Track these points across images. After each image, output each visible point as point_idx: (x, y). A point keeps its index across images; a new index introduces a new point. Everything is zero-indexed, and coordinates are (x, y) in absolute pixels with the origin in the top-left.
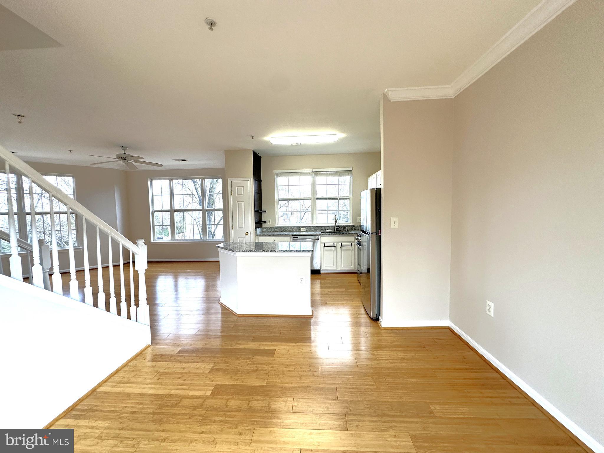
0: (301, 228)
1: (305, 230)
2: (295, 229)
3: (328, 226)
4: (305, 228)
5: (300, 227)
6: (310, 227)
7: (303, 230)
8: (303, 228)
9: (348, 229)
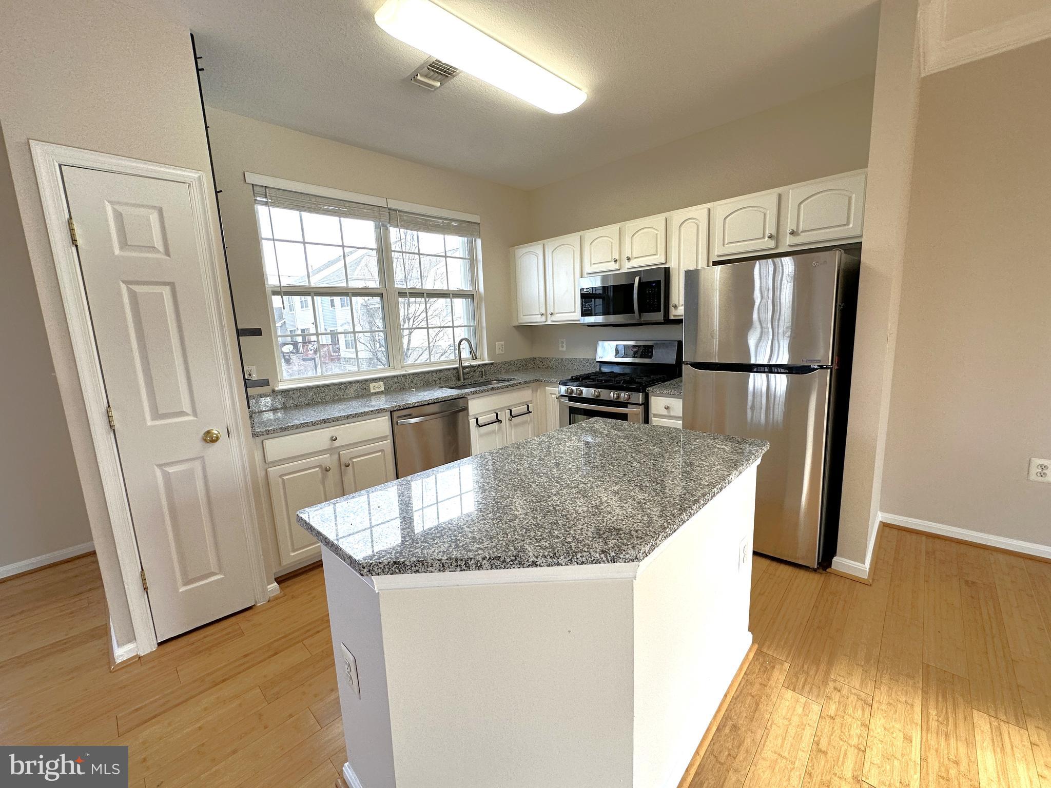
0: (372, 385)
1: (383, 389)
2: (351, 391)
3: (441, 371)
4: (382, 383)
5: (367, 380)
6: (396, 380)
7: (377, 390)
8: (376, 384)
9: (484, 374)
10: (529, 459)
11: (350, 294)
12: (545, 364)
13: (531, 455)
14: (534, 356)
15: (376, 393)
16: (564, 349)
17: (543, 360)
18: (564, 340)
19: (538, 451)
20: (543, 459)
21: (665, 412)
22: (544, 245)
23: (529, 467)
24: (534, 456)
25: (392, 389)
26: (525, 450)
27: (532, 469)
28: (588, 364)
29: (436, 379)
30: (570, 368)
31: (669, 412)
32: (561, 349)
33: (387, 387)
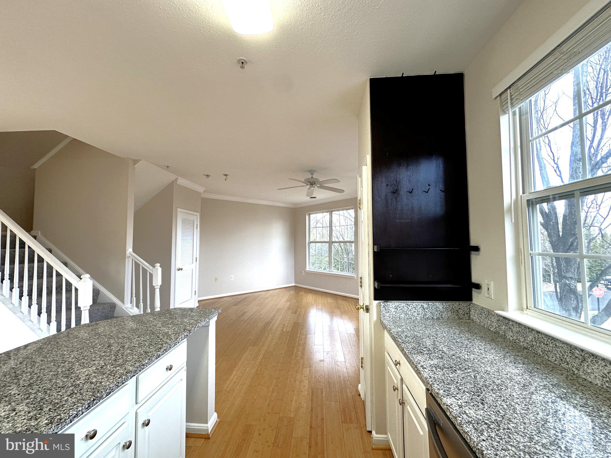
10: (133, 345)
13: (132, 349)
19: (125, 353)
20: (121, 347)
23: (132, 340)
24: (129, 348)
26: (138, 351)
27: (129, 339)
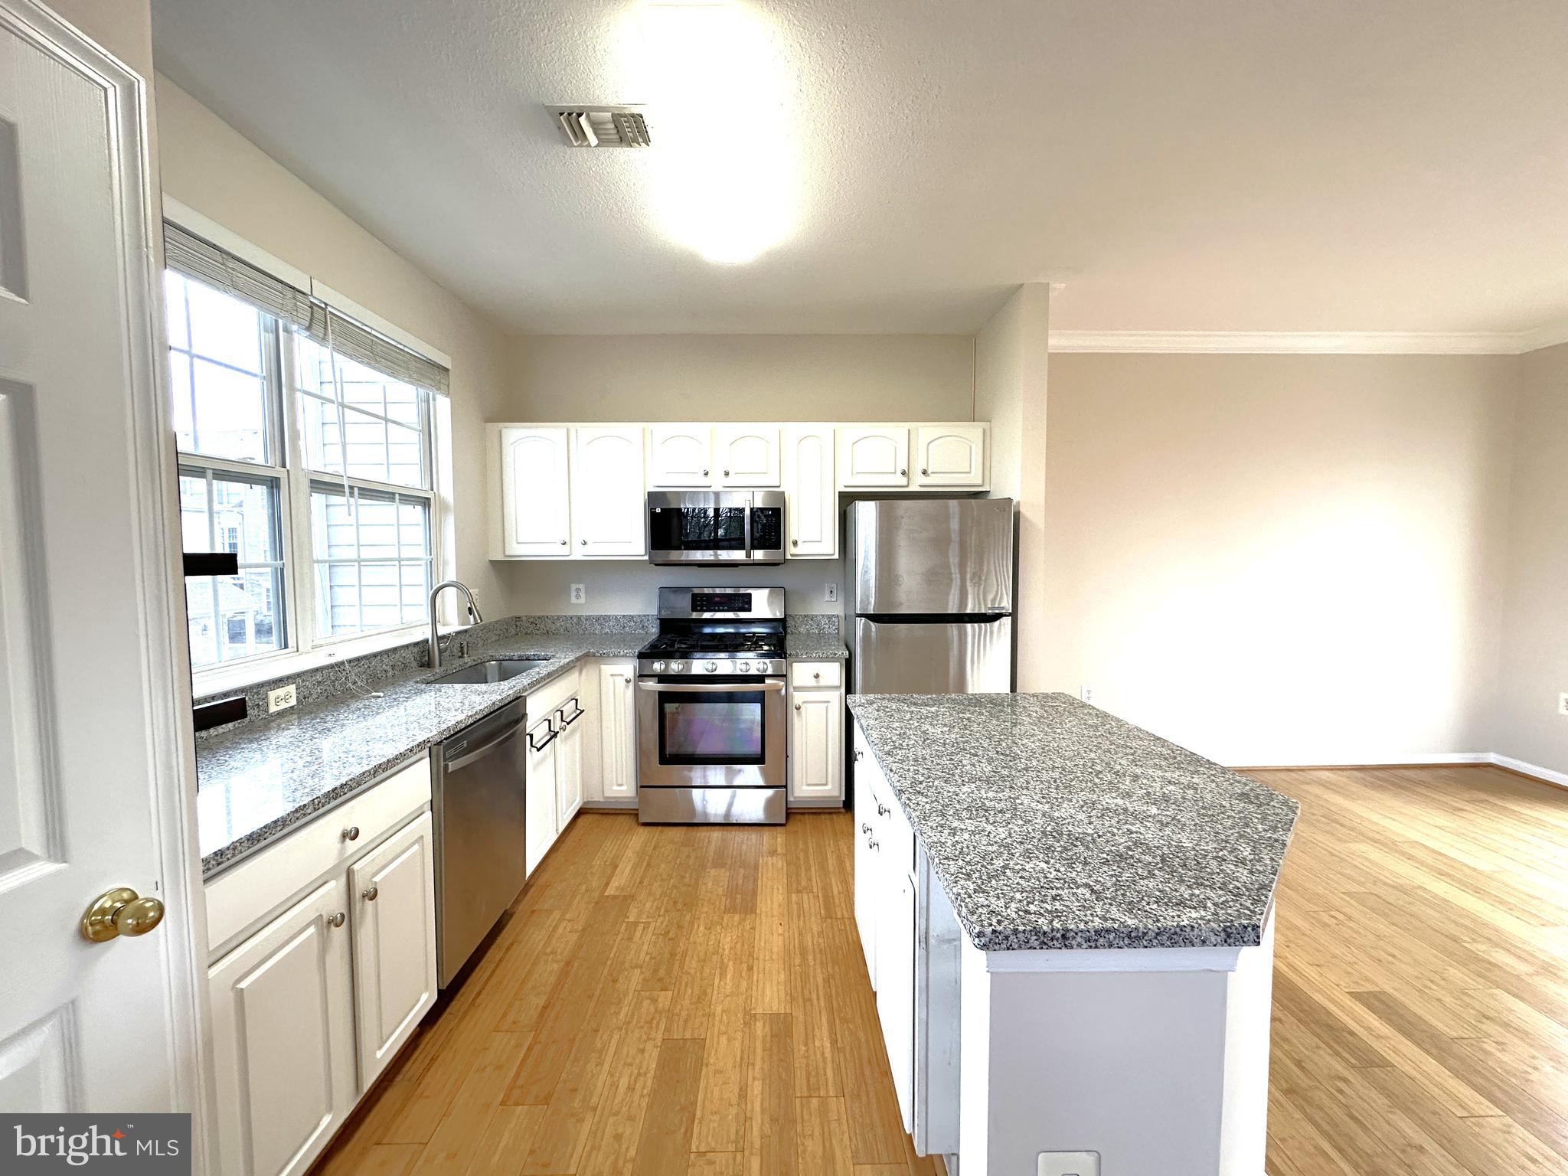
0: (271, 696)
1: (293, 702)
4: (292, 689)
5: (261, 685)
6: (319, 677)
7: (283, 706)
8: (280, 692)
9: (465, 651)
11: (209, 473)
12: (542, 626)
14: (517, 615)
15: (281, 714)
16: (582, 600)
17: (534, 621)
18: (581, 586)
21: (813, 682)
22: (568, 429)
25: (311, 700)
28: (632, 623)
29: (387, 668)
30: (597, 632)
31: (818, 682)
32: (574, 600)
33: (301, 697)
